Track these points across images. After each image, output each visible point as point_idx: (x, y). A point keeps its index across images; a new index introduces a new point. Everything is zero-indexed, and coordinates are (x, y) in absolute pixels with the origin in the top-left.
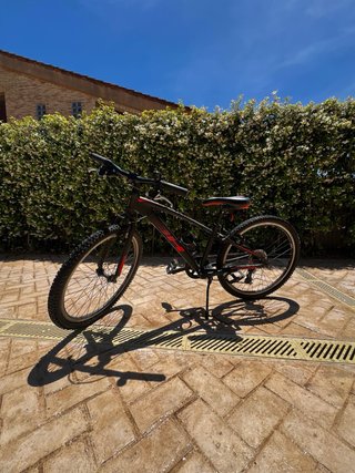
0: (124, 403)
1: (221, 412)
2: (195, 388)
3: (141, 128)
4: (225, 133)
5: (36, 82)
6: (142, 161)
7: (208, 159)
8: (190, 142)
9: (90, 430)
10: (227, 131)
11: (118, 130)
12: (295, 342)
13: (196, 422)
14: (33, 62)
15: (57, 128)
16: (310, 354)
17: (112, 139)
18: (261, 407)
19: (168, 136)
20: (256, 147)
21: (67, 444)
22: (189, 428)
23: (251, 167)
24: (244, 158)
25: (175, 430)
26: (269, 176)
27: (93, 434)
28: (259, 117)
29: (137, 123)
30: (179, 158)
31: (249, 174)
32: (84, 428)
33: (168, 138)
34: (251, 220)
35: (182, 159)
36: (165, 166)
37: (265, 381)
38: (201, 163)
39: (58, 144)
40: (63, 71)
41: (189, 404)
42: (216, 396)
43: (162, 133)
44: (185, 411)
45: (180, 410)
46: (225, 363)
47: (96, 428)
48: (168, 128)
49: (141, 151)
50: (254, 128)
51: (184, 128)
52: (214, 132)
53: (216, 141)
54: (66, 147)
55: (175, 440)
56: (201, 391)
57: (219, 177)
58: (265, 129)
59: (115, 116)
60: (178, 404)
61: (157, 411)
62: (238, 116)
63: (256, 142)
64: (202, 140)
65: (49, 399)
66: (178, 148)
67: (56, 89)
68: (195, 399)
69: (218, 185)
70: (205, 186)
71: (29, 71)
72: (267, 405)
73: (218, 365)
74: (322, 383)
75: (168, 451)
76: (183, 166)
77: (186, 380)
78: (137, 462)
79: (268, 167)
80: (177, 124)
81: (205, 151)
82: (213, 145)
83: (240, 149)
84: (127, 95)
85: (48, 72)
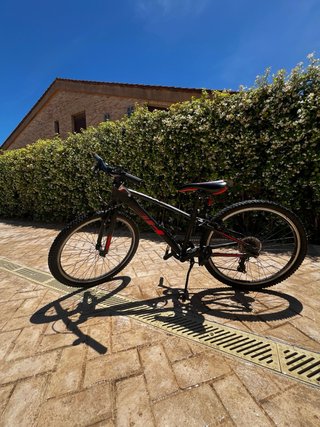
0: (86, 358)
1: (153, 395)
2: (144, 364)
3: (167, 121)
4: (249, 111)
5: (105, 98)
6: (168, 150)
7: (230, 141)
8: (211, 127)
9: (54, 371)
10: (251, 109)
11: (150, 126)
12: (278, 348)
13: (127, 396)
14: (103, 83)
15: (108, 131)
16: (291, 366)
17: (144, 135)
18: (194, 405)
19: (191, 125)
20: (284, 122)
21: (37, 376)
22: (119, 398)
23: (278, 144)
24: (270, 135)
25: (108, 395)
26: (303, 151)
27: (54, 374)
28: (289, 87)
29: (164, 117)
30: (202, 143)
31: (277, 151)
32: (52, 368)
33: (191, 127)
34: (236, 205)
35: (204, 144)
36: (188, 152)
37: (215, 380)
38: (222, 145)
39: (109, 144)
40: (121, 85)
41: (131, 376)
42: (159, 379)
43: (185, 122)
44: (125, 381)
45: (122, 379)
46: (186, 348)
47: (59, 371)
48: (190, 117)
49: (167, 142)
50: (285, 100)
51: (206, 114)
52: (236, 112)
53: (238, 122)
54: (113, 146)
55: (102, 404)
56: (148, 368)
57: (242, 157)
58: (298, 99)
59: (148, 114)
60: (123, 373)
61: (104, 373)
62: (264, 91)
63: (287, 115)
64: (224, 123)
65: (45, 338)
66: (200, 134)
67: (116, 100)
68: (139, 374)
69: (242, 165)
70: (227, 167)
71: (100, 91)
72: (203, 405)
73: (178, 349)
74: (285, 406)
75: (92, 410)
76: (206, 150)
77: (141, 354)
78: (67, 409)
79: (302, 142)
80: (198, 111)
81: (227, 134)
82: (236, 127)
83: (266, 125)
84: (169, 92)
85: (111, 88)
